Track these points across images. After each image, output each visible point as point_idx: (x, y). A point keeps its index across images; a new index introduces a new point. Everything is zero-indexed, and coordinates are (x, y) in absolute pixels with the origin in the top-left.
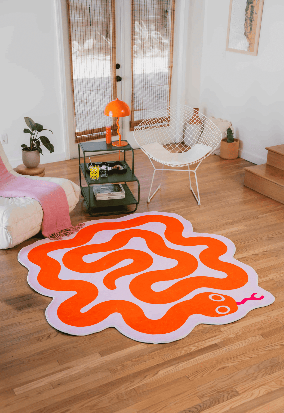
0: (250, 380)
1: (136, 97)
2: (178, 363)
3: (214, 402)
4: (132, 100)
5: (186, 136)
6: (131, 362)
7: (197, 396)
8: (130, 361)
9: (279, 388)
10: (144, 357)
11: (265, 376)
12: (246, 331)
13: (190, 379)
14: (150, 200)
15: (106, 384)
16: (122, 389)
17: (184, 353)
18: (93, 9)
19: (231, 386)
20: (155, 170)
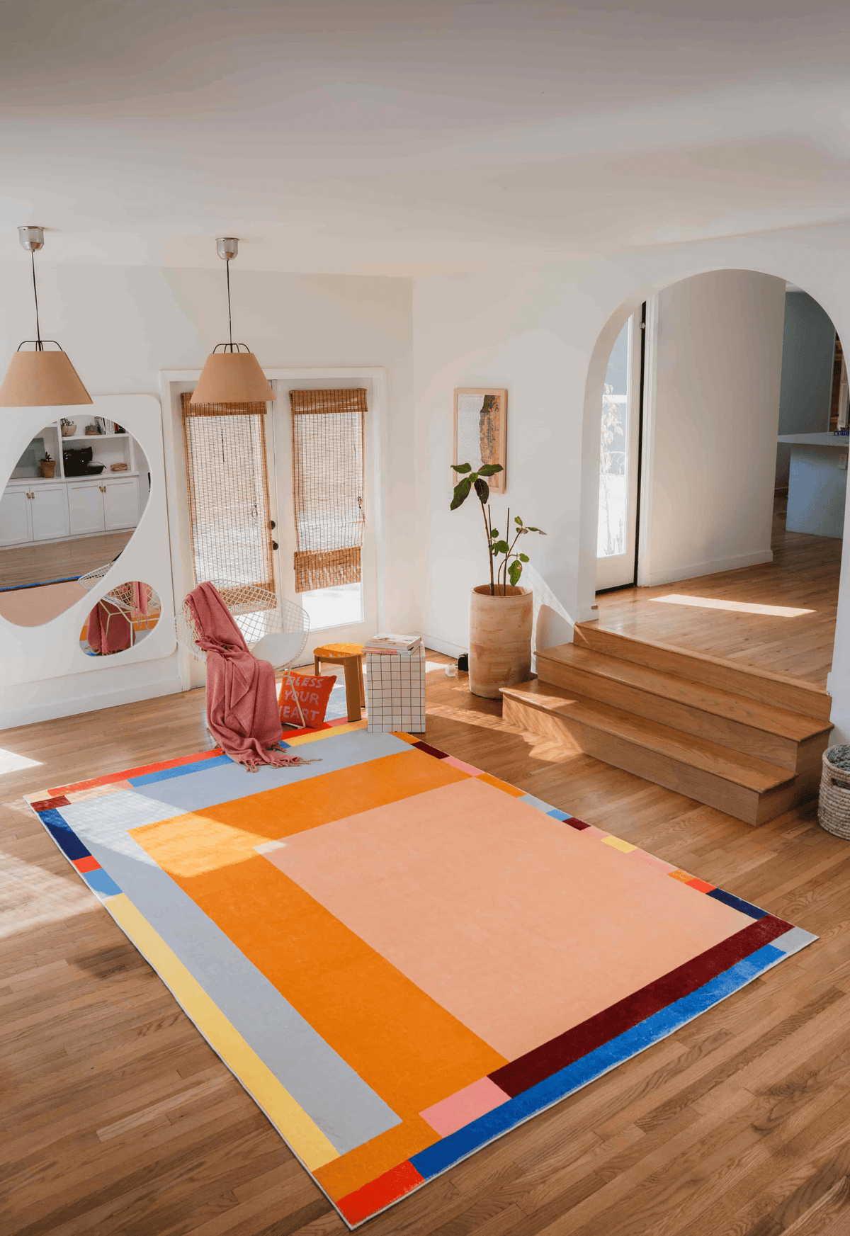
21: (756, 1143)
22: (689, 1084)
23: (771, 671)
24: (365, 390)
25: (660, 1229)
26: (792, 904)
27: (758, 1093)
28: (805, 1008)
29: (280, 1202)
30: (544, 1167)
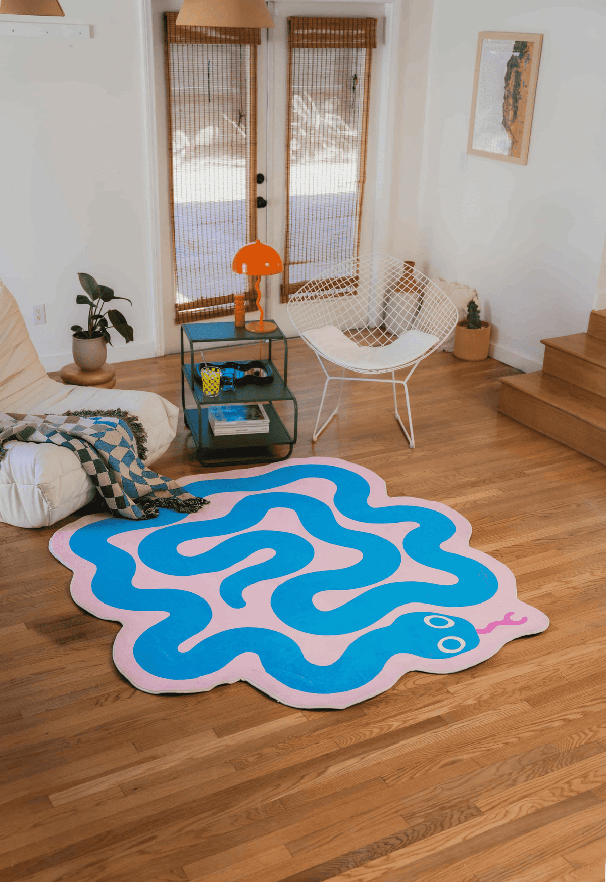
0: (503, 785)
1: (293, 237)
2: (366, 752)
3: (433, 827)
4: (287, 244)
5: (389, 315)
6: (274, 748)
7: (402, 816)
8: (272, 746)
9: (556, 802)
10: (299, 739)
11: (531, 779)
12: (497, 693)
13: (387, 784)
14: (318, 437)
15: (226, 789)
16: (258, 800)
17: (378, 733)
18: (215, 71)
19: (467, 797)
20: (329, 378)
24: (375, 20)
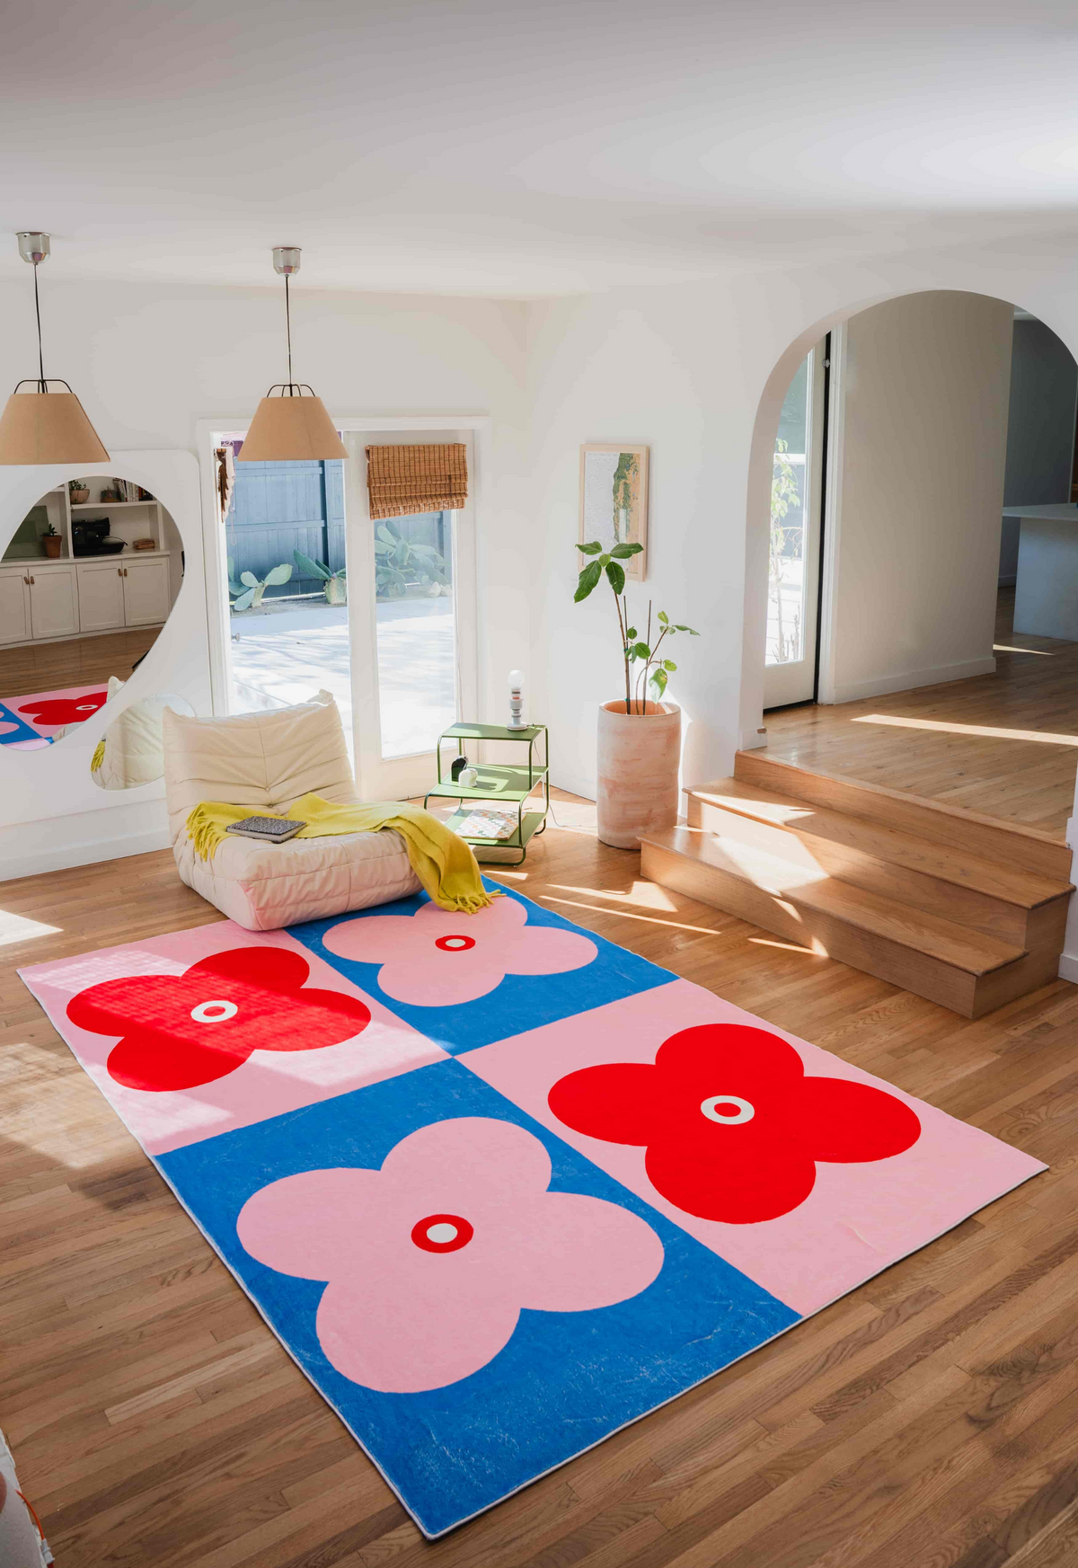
21: (971, 1438)
22: (882, 1359)
23: (994, 816)
24: (464, 446)
25: (845, 1552)
26: (1020, 1122)
27: (974, 1373)
28: (1036, 1259)
29: (344, 1507)
30: (690, 1466)
